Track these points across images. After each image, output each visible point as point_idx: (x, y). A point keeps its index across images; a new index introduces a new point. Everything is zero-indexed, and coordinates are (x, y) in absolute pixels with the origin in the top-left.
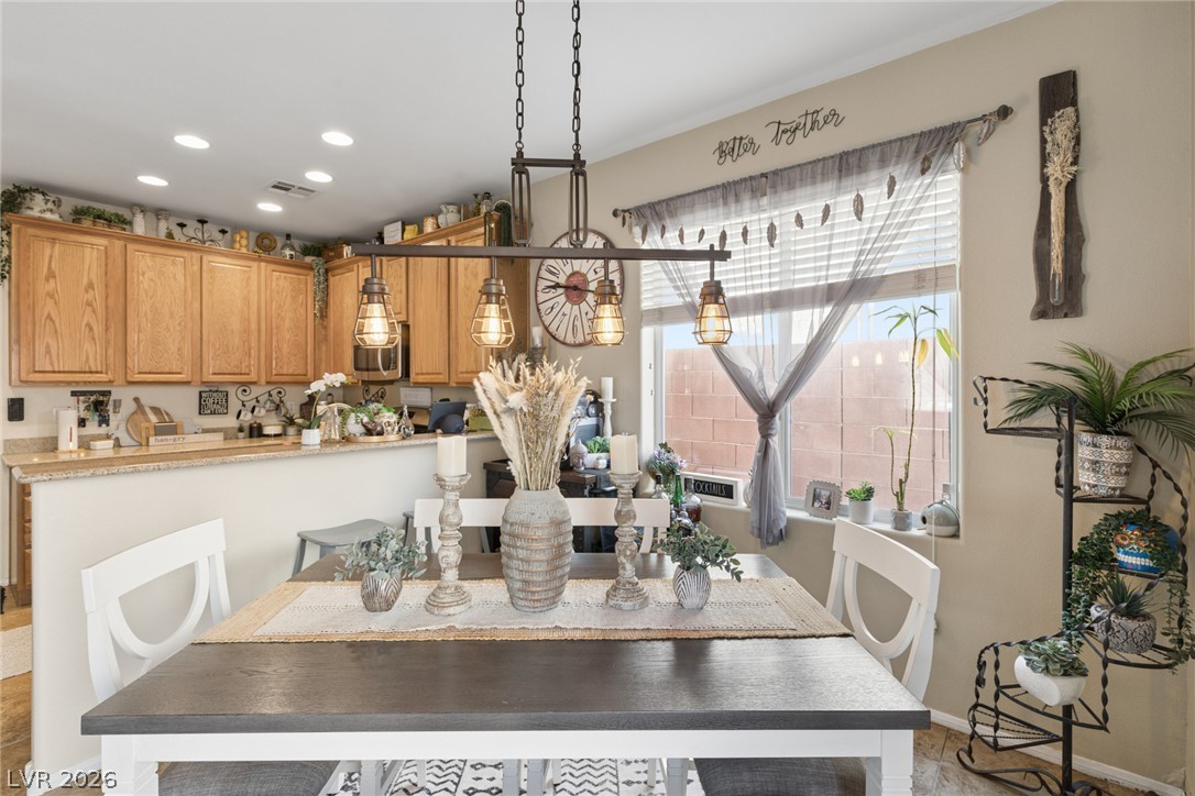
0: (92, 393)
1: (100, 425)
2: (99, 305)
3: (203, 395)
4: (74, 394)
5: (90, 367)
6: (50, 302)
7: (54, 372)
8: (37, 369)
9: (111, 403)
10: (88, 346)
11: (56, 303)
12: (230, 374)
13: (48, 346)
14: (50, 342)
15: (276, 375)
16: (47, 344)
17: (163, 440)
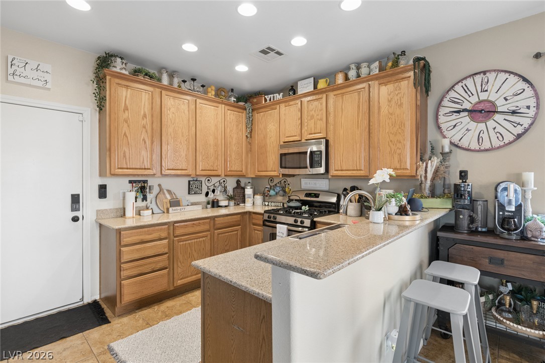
0: (139, 181)
1: (143, 201)
2: (149, 127)
3: (191, 183)
4: (130, 182)
5: (144, 166)
6: (125, 125)
7: (127, 168)
8: (119, 167)
9: (148, 188)
10: (144, 153)
11: (128, 126)
12: (209, 170)
13: (124, 153)
14: (126, 150)
15: (229, 171)
16: (124, 151)
17: (175, 210)
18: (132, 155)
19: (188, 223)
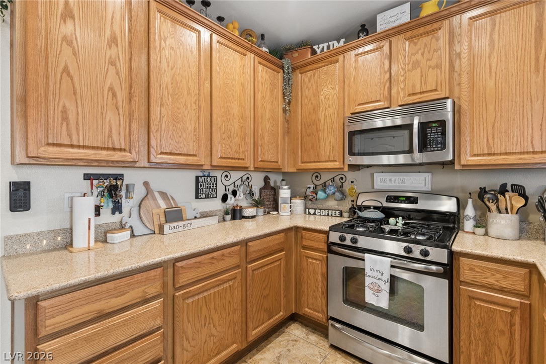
0: (106, 177)
1: (113, 213)
2: (122, 65)
3: (201, 179)
4: (87, 177)
5: (113, 143)
6: (67, 50)
7: (72, 146)
8: (51, 141)
9: (124, 188)
10: (110, 116)
11: (74, 54)
12: (231, 158)
13: (65, 111)
14: (68, 105)
15: (261, 161)
16: (64, 107)
17: (174, 228)
18: (84, 118)
19: (203, 257)
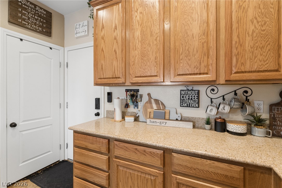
1: (134, 108)
2: (119, 38)
3: (183, 93)
5: (115, 75)
10: (115, 63)
11: (104, 42)
14: (103, 63)
15: (236, 73)
18: (107, 66)
19: (129, 145)
